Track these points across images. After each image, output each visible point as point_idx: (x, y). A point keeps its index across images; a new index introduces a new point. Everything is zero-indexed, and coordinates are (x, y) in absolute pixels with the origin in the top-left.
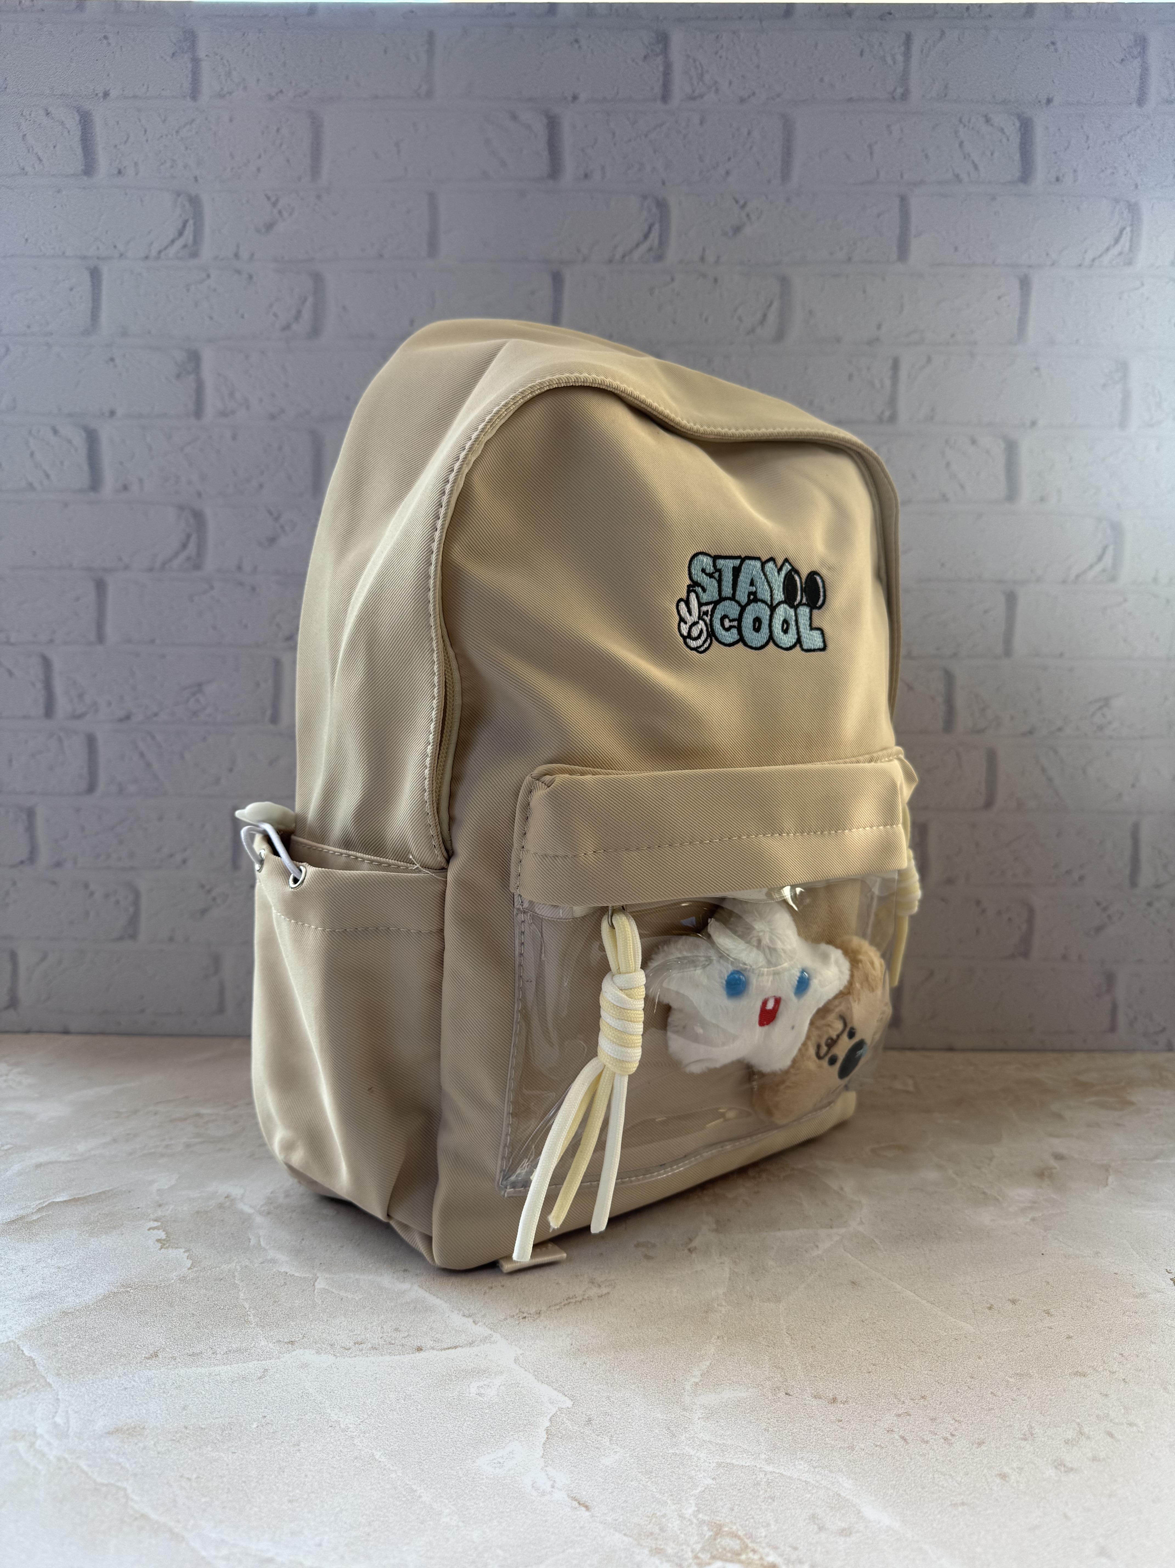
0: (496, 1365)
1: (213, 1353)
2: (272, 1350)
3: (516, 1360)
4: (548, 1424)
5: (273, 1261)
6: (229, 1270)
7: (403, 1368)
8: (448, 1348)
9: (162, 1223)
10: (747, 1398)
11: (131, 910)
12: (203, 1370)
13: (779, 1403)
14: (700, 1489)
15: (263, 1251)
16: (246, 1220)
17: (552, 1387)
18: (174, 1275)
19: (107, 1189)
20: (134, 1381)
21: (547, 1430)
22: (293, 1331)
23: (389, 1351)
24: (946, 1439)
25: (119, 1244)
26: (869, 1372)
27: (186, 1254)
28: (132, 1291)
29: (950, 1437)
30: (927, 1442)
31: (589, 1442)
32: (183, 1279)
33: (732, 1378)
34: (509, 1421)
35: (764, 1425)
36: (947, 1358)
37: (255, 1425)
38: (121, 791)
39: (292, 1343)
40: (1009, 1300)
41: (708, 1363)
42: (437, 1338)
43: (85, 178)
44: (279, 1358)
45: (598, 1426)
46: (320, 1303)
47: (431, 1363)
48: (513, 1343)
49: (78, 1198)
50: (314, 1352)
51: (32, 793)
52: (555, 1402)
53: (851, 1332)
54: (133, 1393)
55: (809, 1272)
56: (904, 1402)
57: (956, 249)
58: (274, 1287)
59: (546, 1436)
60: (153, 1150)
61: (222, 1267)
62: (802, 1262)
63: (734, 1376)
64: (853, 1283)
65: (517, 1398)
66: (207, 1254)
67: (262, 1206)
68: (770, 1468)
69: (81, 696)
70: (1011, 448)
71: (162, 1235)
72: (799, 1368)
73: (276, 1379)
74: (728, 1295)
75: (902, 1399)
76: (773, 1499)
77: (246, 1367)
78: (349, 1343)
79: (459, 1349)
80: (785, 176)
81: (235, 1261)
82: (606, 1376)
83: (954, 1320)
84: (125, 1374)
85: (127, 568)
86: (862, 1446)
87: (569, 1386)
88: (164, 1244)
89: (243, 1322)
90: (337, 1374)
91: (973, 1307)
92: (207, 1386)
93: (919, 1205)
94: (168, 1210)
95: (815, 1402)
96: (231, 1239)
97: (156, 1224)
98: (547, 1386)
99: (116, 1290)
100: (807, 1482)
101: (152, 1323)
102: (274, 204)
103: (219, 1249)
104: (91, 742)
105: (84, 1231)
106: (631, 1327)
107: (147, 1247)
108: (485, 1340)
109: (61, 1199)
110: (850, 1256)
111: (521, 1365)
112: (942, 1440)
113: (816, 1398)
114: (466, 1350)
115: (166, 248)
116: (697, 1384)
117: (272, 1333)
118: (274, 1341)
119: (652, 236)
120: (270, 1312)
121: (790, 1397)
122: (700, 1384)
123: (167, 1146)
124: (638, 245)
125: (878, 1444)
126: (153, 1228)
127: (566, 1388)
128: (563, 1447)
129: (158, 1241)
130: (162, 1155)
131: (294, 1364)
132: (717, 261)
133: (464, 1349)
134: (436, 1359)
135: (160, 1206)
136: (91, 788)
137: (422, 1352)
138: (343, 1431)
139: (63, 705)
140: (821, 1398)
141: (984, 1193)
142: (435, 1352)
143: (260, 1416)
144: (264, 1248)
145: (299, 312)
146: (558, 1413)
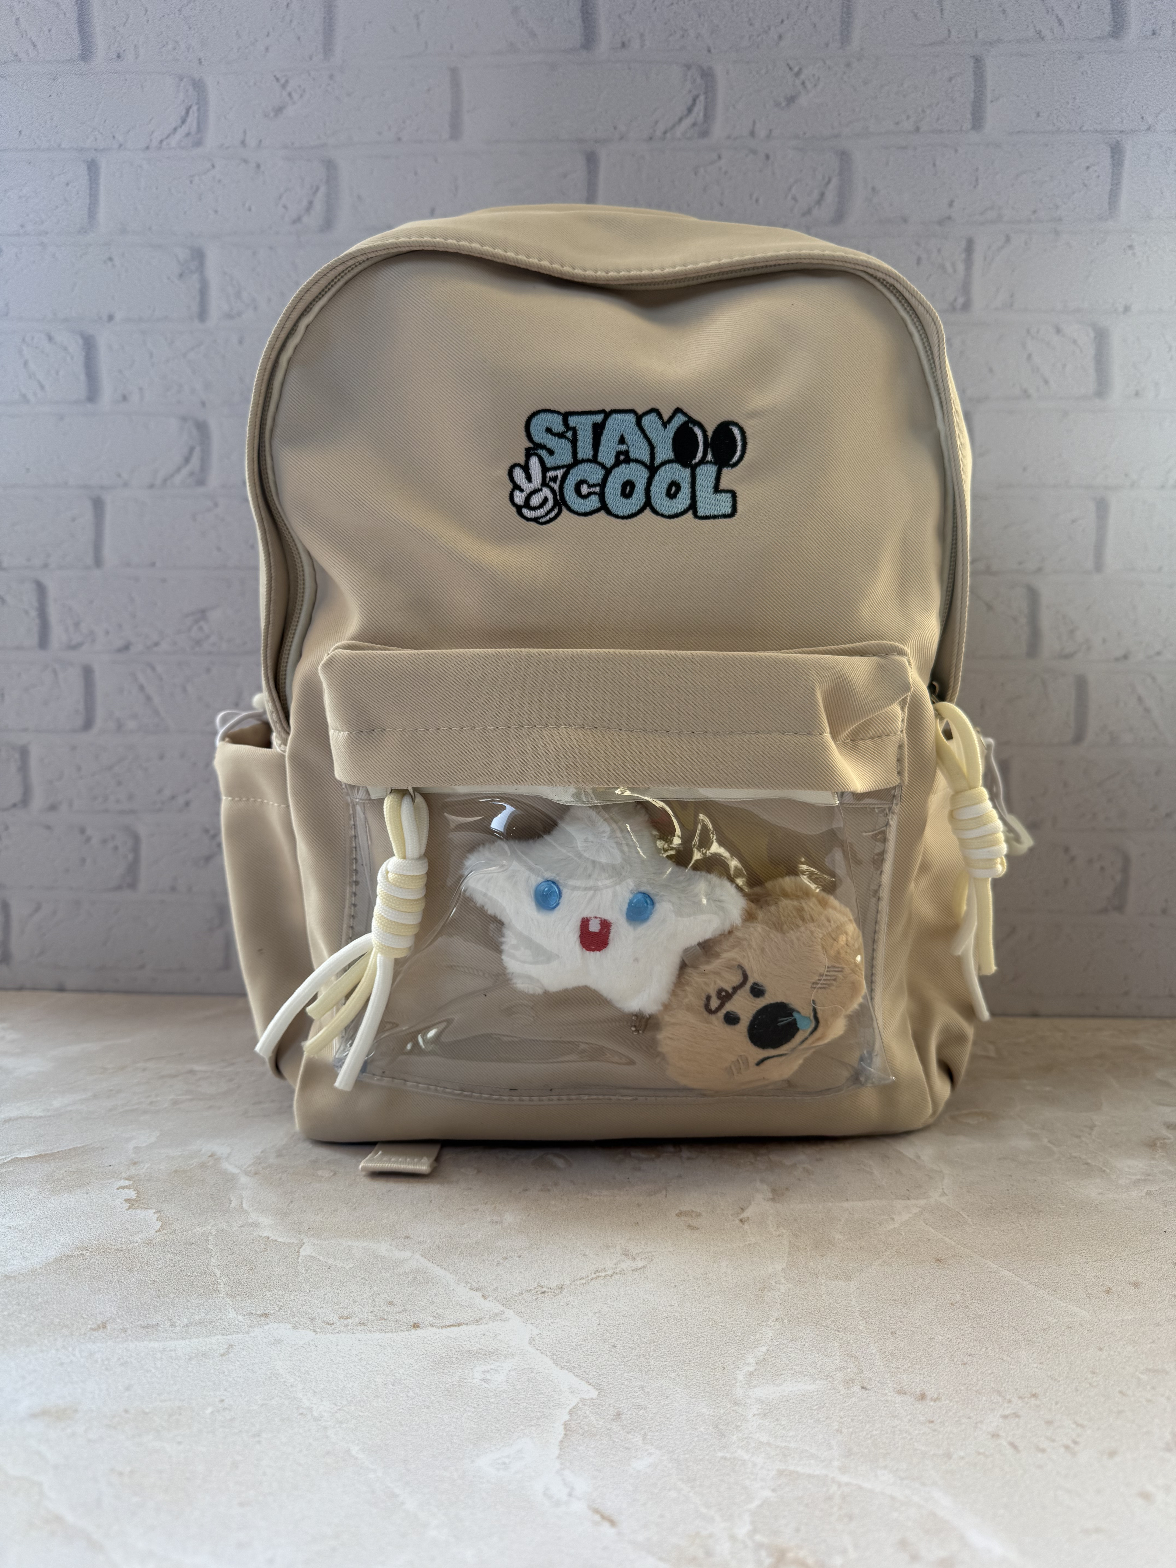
0: (506, 1347)
1: (171, 1325)
2: (241, 1324)
3: (531, 1341)
4: (567, 1417)
5: (255, 1225)
6: (203, 1234)
7: (395, 1348)
8: (451, 1326)
9: (134, 1181)
10: (813, 1392)
11: (130, 857)
12: (156, 1345)
13: (854, 1399)
14: (757, 1503)
15: (244, 1214)
16: (230, 1180)
17: (574, 1373)
18: (139, 1238)
19: (79, 1146)
20: (74, 1355)
21: (566, 1425)
22: (268, 1301)
23: (379, 1327)
24: (1067, 1447)
25: (82, 1204)
26: (965, 1364)
27: (156, 1216)
28: (88, 1254)
29: (1072, 1445)
30: (1043, 1451)
31: (617, 1440)
32: (148, 1243)
33: (794, 1367)
34: (519, 1412)
35: (836, 1426)
36: (1059, 1348)
37: (209, 1410)
38: (120, 727)
39: (266, 1315)
40: (1130, 1283)
41: (764, 1349)
42: (437, 1313)
43: (82, 63)
44: (247, 1333)
45: (629, 1422)
46: (303, 1271)
47: (429, 1342)
48: (529, 1322)
49: (45, 1154)
50: (290, 1326)
51: (26, 730)
52: (576, 1391)
53: (939, 1316)
54: (69, 1370)
55: (885, 1248)
56: (1010, 1401)
57: (1038, 115)
58: (252, 1253)
59: (563, 1432)
60: (136, 1107)
61: (195, 1230)
62: (875, 1237)
63: (797, 1365)
64: (938, 1260)
65: (530, 1386)
66: (180, 1216)
67: (250, 1166)
68: (845, 1479)
69: (77, 625)
70: (1101, 338)
71: (132, 1194)
72: (877, 1357)
73: (242, 1356)
74: (788, 1271)
75: (1008, 1397)
76: (851, 1517)
77: (208, 1342)
78: (333, 1317)
79: (464, 1327)
80: (845, 37)
81: (211, 1224)
82: (641, 1362)
83: (1065, 1305)
84: (64, 1347)
85: (126, 485)
86: (962, 1454)
87: (594, 1373)
88: (133, 1205)
89: (212, 1290)
90: (315, 1353)
91: (1087, 1290)
92: (159, 1364)
93: (1011, 1176)
94: (142, 1168)
95: (899, 1399)
96: (210, 1200)
97: (127, 1183)
98: (567, 1372)
99: (70, 1253)
100: (893, 1498)
101: (106, 1291)
102: (284, 86)
103: (195, 1211)
104: (88, 673)
105: (44, 1189)
106: (671, 1305)
107: (113, 1206)
108: (496, 1316)
109: (26, 1155)
110: (933, 1231)
111: (537, 1347)
112: (1062, 1450)
113: (899, 1393)
114: (472, 1328)
115: (168, 137)
116: (751, 1373)
117: (243, 1304)
118: (244, 1313)
119: (696, 109)
120: (243, 1281)
121: (867, 1391)
122: (755, 1373)
123: (151, 1103)
124: (681, 120)
125: (982, 1451)
126: (123, 1188)
127: (591, 1375)
128: (585, 1445)
129: (127, 1200)
130: (145, 1112)
131: (265, 1340)
132: (769, 136)
133: (469, 1327)
134: (435, 1338)
135: (135, 1164)
136: (88, 724)
137: (419, 1329)
138: (316, 1419)
139: (58, 634)
140: (905, 1394)
141: (1087, 1164)
142: (434, 1330)
143: (217, 1400)
144: (246, 1210)
145: (311, 203)
146: (580, 1405)
